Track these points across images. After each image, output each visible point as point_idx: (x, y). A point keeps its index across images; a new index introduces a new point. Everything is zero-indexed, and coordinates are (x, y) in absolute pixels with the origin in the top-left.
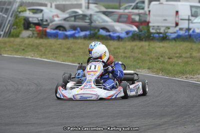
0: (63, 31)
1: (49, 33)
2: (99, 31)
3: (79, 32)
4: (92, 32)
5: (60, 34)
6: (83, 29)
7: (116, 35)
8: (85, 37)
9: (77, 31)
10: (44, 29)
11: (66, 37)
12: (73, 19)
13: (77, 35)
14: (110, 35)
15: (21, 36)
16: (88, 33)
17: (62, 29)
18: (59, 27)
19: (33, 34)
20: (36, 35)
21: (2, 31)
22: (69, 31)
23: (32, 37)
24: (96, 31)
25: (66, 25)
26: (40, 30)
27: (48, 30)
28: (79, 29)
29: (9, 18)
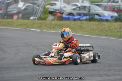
0: (72, 16)
1: (64, 17)
2: (94, 16)
3: (82, 17)
4: (91, 17)
5: (71, 18)
6: (85, 15)
7: (105, 18)
8: (86, 20)
9: (81, 16)
10: (62, 15)
11: (75, 20)
12: (78, 9)
13: (81, 19)
14: (101, 19)
15: (47, 19)
16: (88, 17)
17: (72, 15)
18: (70, 14)
19: (55, 18)
20: (56, 19)
21: (36, 16)
22: (76, 16)
23: (54, 20)
24: (93, 16)
25: (75, 12)
26: (59, 16)
27: (64, 16)
28: (82, 15)
29: (41, 9)
